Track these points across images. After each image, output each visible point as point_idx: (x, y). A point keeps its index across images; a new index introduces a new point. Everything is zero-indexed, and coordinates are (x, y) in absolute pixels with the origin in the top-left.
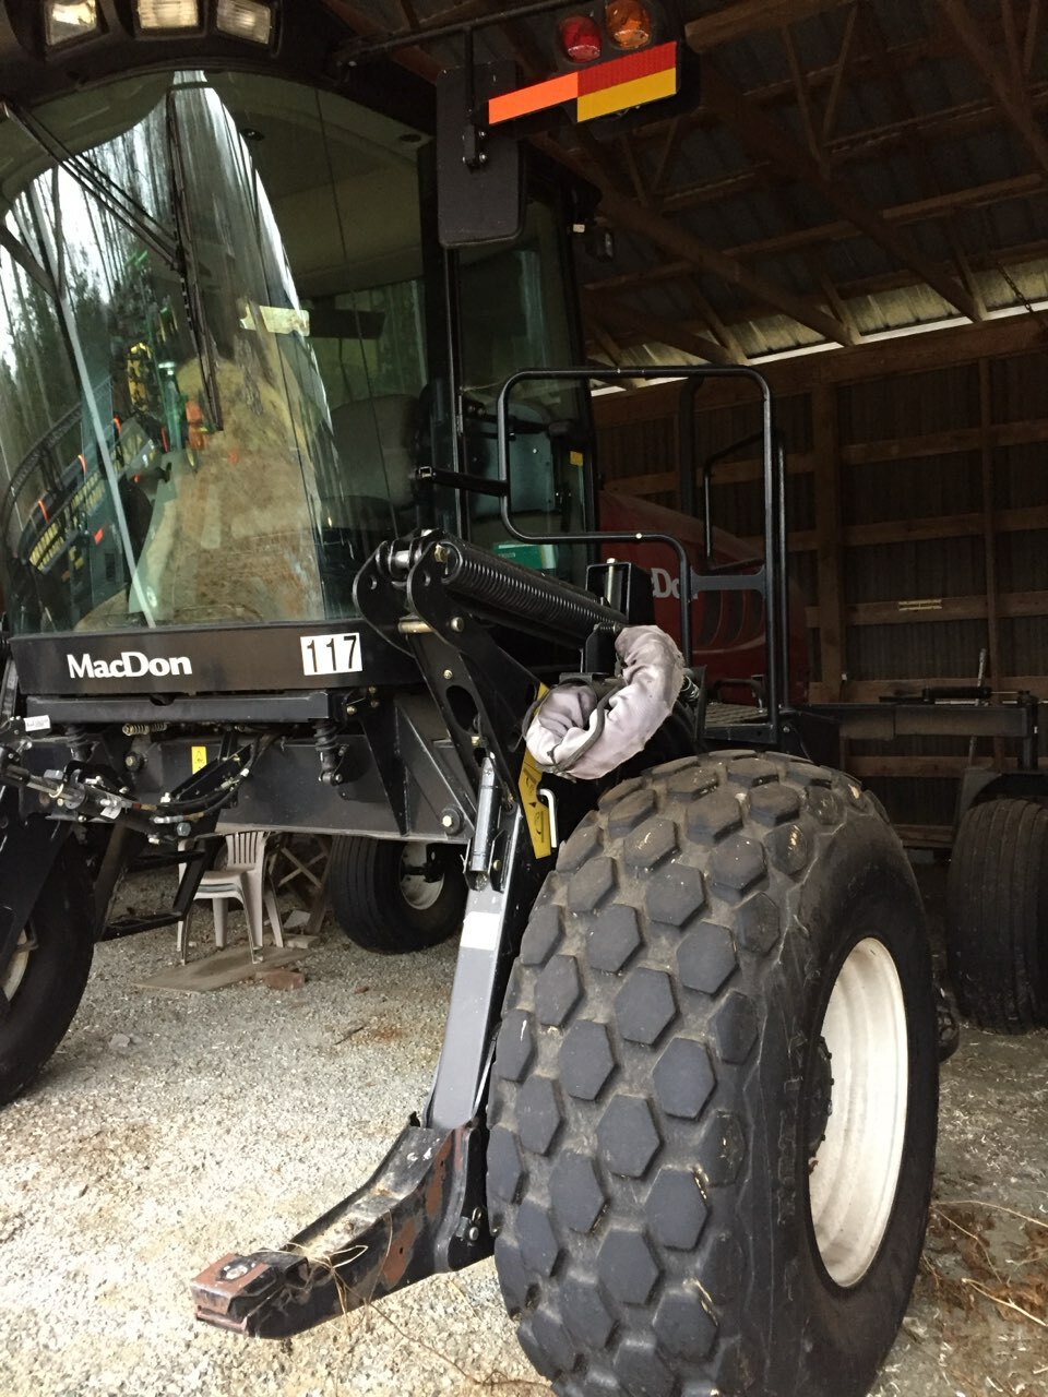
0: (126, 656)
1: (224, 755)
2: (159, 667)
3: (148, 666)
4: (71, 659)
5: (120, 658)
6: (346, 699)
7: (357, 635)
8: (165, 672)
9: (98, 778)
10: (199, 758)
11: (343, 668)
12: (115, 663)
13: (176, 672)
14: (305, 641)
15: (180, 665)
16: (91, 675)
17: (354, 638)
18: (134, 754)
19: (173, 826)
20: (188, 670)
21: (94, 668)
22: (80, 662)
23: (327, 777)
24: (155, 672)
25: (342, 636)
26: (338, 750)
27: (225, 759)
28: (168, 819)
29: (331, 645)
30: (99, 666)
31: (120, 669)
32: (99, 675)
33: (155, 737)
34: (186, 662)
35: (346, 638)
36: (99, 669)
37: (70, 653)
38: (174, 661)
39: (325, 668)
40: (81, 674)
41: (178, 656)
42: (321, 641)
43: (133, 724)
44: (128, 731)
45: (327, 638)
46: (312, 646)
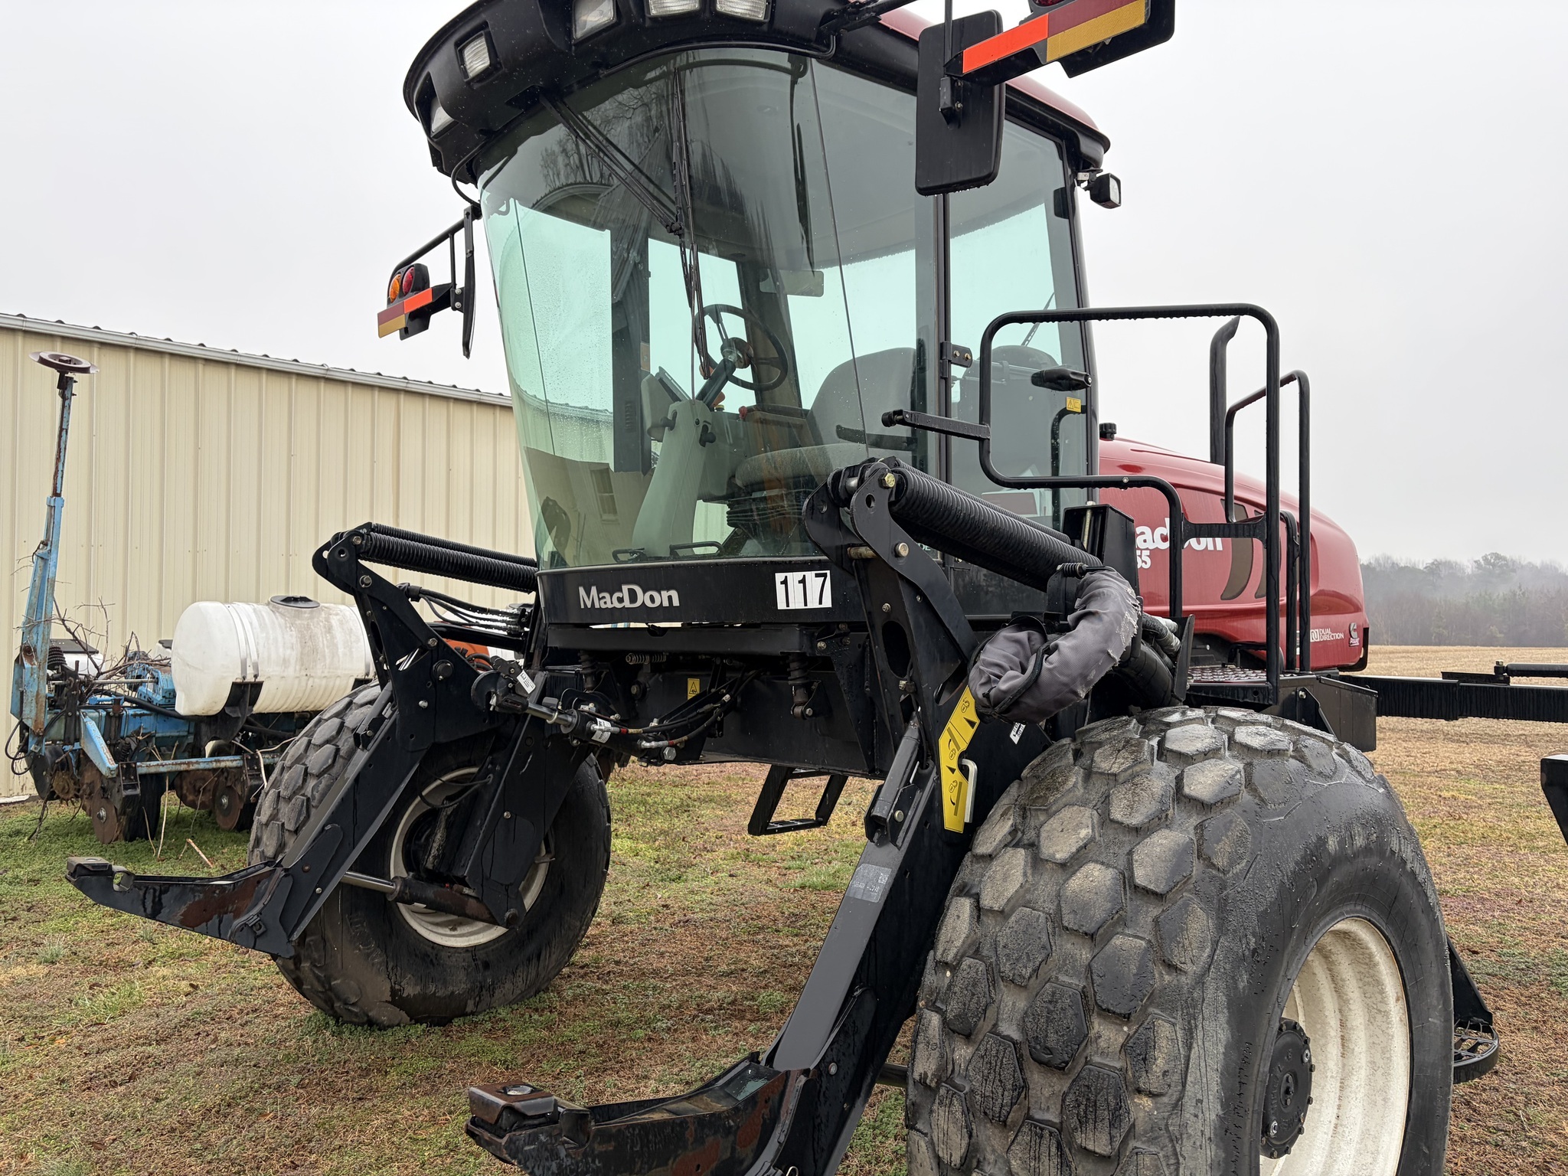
0: (625, 588)
1: (712, 686)
2: (652, 599)
3: (643, 598)
4: (582, 590)
5: (621, 591)
6: (816, 634)
7: (828, 572)
8: (657, 603)
9: (591, 705)
10: (694, 687)
11: (813, 604)
12: (617, 595)
13: (666, 604)
14: (779, 577)
15: (670, 598)
16: (597, 606)
17: (825, 575)
18: (639, 684)
19: (660, 749)
20: (676, 603)
21: (600, 599)
22: (588, 593)
23: (798, 710)
24: (649, 604)
25: (814, 573)
26: (812, 683)
27: (713, 690)
28: (653, 744)
29: (803, 581)
30: (604, 597)
31: (621, 600)
32: (603, 606)
33: (656, 668)
34: (674, 594)
35: (817, 576)
36: (604, 600)
37: (581, 585)
38: (665, 594)
39: (797, 604)
40: (589, 606)
41: (668, 589)
42: (794, 577)
43: (636, 652)
44: (632, 660)
45: (799, 575)
46: (785, 582)
